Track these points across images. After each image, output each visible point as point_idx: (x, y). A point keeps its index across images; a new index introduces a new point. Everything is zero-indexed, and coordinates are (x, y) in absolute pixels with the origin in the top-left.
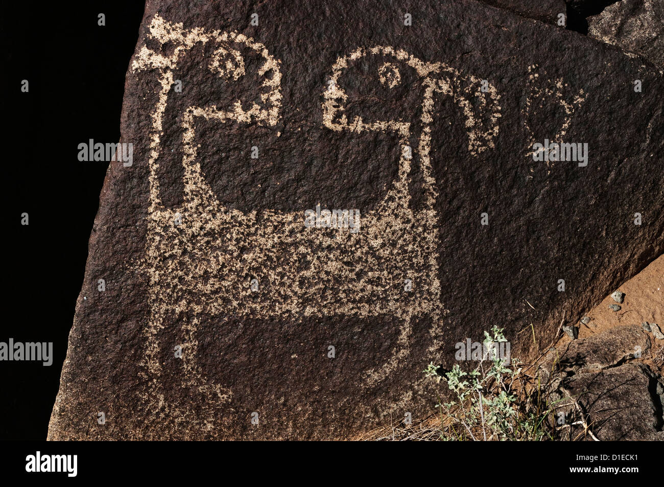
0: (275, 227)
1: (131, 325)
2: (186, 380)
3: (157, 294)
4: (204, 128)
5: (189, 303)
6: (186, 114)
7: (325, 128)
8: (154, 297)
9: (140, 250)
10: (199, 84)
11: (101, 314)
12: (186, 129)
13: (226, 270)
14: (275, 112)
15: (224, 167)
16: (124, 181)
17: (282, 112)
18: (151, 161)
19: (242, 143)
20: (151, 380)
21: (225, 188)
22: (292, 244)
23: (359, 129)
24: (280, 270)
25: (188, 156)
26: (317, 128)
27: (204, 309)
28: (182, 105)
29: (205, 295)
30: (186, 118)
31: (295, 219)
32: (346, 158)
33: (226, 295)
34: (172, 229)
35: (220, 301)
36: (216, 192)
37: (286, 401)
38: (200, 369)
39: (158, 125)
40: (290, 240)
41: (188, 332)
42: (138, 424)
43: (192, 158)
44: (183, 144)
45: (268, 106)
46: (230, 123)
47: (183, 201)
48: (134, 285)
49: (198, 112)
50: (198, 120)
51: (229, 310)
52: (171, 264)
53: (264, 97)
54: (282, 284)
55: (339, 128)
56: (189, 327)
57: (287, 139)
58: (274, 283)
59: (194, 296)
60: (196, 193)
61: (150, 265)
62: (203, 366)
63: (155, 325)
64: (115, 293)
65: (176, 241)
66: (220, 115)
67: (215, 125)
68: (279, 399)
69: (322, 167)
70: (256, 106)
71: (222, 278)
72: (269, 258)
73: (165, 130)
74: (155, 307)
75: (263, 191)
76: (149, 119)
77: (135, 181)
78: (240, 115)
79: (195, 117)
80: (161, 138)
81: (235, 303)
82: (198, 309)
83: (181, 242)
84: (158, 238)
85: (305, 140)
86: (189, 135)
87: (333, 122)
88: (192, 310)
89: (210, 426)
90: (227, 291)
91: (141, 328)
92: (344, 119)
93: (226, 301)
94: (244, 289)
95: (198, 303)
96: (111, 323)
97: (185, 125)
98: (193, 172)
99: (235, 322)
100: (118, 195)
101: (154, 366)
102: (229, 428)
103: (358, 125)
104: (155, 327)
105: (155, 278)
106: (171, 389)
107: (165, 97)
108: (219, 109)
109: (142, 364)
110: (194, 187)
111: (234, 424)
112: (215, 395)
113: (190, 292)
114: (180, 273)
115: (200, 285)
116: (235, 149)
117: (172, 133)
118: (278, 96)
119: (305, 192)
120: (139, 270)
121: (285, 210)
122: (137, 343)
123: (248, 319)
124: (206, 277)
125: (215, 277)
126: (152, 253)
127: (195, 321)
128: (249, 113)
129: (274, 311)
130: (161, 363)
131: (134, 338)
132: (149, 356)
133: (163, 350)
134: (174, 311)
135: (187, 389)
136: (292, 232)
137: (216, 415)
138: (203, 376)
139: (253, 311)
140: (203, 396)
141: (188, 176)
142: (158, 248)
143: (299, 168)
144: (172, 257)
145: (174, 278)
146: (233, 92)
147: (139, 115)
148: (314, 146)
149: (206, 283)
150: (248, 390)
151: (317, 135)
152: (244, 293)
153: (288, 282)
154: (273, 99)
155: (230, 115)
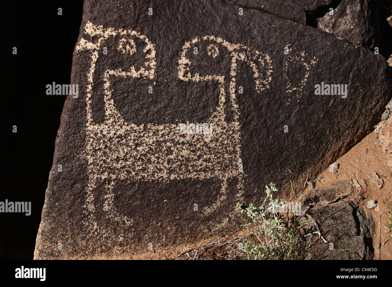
0: (154, 133)
1: (78, 186)
2: (108, 215)
3: (92, 169)
4: (115, 81)
5: (109, 174)
6: (106, 73)
7: (179, 80)
8: (90, 171)
9: (82, 146)
10: (112, 58)
11: (62, 181)
12: (106, 81)
13: (128, 156)
14: (152, 71)
15: (126, 101)
16: (73, 110)
17: (156, 72)
18: (87, 99)
19: (135, 88)
20: (90, 215)
21: (127, 113)
22: (163, 141)
23: (198, 80)
24: (157, 155)
25: (107, 96)
26: (175, 80)
27: (117, 177)
28: (103, 69)
29: (117, 169)
30: (106, 76)
31: (164, 128)
32: (191, 95)
33: (128, 169)
34: (99, 135)
35: (125, 172)
36: (122, 115)
37: (162, 224)
38: (116, 209)
39: (91, 80)
40: (162, 139)
41: (109, 189)
42: (83, 238)
43: (109, 97)
44: (104, 90)
45: (149, 68)
46: (129, 78)
47: (105, 120)
48: (80, 165)
49: (112, 72)
50: (112, 77)
51: (130, 177)
52: (99, 153)
53: (146, 64)
54: (158, 163)
55: (187, 79)
56: (109, 187)
57: (159, 86)
58: (154, 162)
59: (112, 170)
60: (111, 116)
61: (88, 154)
62: (117, 207)
63: (91, 186)
64: (69, 169)
65: (102, 141)
66: (124, 74)
67: (121, 79)
68: (158, 223)
69: (178, 100)
70: (142, 69)
71: (126, 160)
72: (151, 149)
73: (94, 82)
74: (91, 176)
75: (147, 114)
76: (86, 77)
77: (79, 109)
78: (134, 74)
79: (110, 75)
80: (92, 86)
81: (133, 173)
82: (114, 177)
83: (104, 142)
84: (92, 140)
85: (169, 86)
86: (107, 85)
87: (184, 76)
88: (111, 177)
89: (121, 239)
90: (129, 167)
91: (84, 187)
92: (189, 75)
93: (129, 172)
94: (138, 166)
95: (114, 174)
96: (67, 185)
97: (105, 80)
98: (109, 104)
99: (134, 183)
100: (70, 117)
101: (91, 207)
102: (132, 239)
103: (197, 78)
104: (91, 187)
105: (91, 161)
106: (101, 219)
107: (94, 65)
108: (123, 71)
109: (85, 207)
110: (110, 112)
111: (134, 237)
112: (124, 222)
113: (109, 168)
114: (104, 158)
115: (114, 164)
116: (132, 91)
117: (98, 84)
118: (154, 63)
119: (169, 114)
120: (83, 157)
121: (159, 124)
122: (82, 195)
123: (140, 181)
124: (118, 160)
125: (123, 159)
126: (89, 147)
127: (113, 183)
128: (139, 72)
129: (154, 177)
130: (95, 206)
131: (80, 193)
132: (88, 202)
133: (96, 199)
134: (101, 178)
135: (109, 219)
136: (163, 135)
137: (124, 232)
138: (117, 212)
139: (143, 177)
140: (118, 223)
141: (107, 106)
142: (92, 145)
143: (166, 101)
144: (100, 149)
145: (100, 161)
146: (130, 62)
147: (81, 75)
148: (174, 89)
149: (118, 163)
150: (142, 219)
151: (175, 83)
152: (138, 168)
153: (161, 162)
154: (151, 65)
155: (129, 74)
